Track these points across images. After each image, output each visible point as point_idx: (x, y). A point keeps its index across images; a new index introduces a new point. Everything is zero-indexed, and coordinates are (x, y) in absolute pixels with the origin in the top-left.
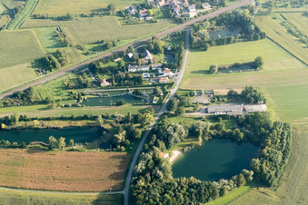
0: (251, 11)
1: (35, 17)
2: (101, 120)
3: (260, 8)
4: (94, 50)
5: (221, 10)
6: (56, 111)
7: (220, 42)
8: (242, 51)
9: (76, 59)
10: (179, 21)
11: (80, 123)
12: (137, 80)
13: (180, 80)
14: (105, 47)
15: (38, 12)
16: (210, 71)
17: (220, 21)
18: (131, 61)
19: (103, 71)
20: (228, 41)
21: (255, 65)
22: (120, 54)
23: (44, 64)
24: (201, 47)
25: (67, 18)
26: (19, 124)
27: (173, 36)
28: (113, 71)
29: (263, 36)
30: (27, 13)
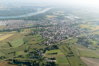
0: (58, 45)
1: (27, 44)
2: (30, 61)
3: (60, 44)
4: (34, 49)
6: (25, 59)
7: (52, 49)
8: (55, 51)
9: (31, 51)
10: (47, 46)
11: (27, 61)
12: (38, 55)
13: (44, 55)
14: (35, 49)
16: (49, 54)
17: (53, 46)
18: (38, 52)
19: (33, 53)
20: (53, 49)
21: (56, 53)
22: (37, 50)
23: (26, 51)
24: (49, 50)
25: (32, 44)
26: (18, 61)
27: (46, 48)
28: (35, 53)
29: (59, 49)
30: (27, 43)
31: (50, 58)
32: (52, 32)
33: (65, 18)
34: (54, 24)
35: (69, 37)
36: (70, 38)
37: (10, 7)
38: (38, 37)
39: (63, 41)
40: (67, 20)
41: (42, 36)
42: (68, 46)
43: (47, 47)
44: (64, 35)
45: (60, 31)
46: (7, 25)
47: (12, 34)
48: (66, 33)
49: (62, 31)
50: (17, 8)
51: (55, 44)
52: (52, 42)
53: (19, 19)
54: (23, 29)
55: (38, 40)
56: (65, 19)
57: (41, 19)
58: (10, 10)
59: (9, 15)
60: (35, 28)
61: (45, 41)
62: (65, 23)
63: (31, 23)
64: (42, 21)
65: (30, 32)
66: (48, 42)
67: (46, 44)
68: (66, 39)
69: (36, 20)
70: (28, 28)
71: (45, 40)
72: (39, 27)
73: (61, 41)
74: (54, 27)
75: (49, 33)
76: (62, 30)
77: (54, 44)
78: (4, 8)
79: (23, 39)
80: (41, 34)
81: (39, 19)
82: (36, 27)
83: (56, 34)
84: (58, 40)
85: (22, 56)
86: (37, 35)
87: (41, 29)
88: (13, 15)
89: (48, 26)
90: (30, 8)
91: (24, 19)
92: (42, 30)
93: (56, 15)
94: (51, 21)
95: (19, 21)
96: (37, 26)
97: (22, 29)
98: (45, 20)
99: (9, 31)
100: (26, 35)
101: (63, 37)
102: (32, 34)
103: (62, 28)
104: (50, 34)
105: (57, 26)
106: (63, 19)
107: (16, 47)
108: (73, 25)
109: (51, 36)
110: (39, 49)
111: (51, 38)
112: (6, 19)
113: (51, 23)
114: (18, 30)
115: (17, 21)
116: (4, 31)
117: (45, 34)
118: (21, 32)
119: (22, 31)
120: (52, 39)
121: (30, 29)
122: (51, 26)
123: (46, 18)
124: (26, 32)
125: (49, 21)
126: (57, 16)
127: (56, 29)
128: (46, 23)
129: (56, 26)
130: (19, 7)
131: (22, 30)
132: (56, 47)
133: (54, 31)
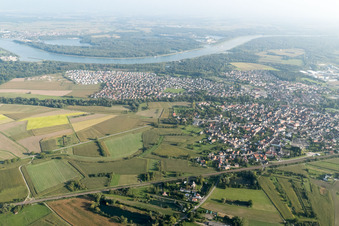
0: (259, 173)
1: (152, 153)
2: (151, 213)
3: (266, 172)
4: (170, 175)
5: (244, 169)
6: (135, 203)
7: (234, 186)
8: (243, 194)
9: (159, 178)
10: (218, 170)
11: (142, 212)
12: (181, 197)
13: (202, 201)
14: (175, 176)
15: (156, 152)
16: (221, 201)
17: (239, 174)
18: (184, 186)
19: (167, 188)
20: (239, 187)
21: (248, 204)
22: (180, 181)
23: (143, 177)
24: (222, 186)
25: (166, 157)
26: (115, 205)
27: (211, 177)
28: (172, 188)
29: (260, 188)
30: (150, 151)
31: (223, 215)
32: (244, 121)
33: (303, 76)
34: (257, 97)
35: (307, 148)
36: (311, 154)
37: (122, 28)
38: (190, 136)
39: (281, 161)
40: (310, 84)
41: (205, 132)
42: (298, 183)
43: (217, 173)
44: (287, 138)
45: (275, 124)
46: (103, 85)
47: (112, 116)
48: (299, 134)
49: (282, 122)
50: (142, 32)
51: (249, 168)
52: (239, 158)
53: (139, 68)
54: (147, 101)
55: (189, 147)
56: (303, 79)
57: (210, 72)
58: (118, 40)
59: (114, 55)
60: (185, 104)
61: (214, 151)
62: (298, 94)
63: (176, 86)
64: (214, 82)
65: (166, 116)
66: (222, 156)
67: (215, 165)
68: (295, 155)
69: (196, 75)
70: (165, 100)
71: (215, 148)
72: (200, 100)
73: (272, 158)
74: (255, 107)
75: (233, 126)
76: (285, 119)
77: (246, 166)
78: (103, 33)
79: (140, 134)
80: (202, 126)
81: (204, 72)
82: (191, 100)
83: (257, 130)
84: (264, 153)
85: (130, 192)
86: (189, 128)
87: (204, 107)
88: (124, 55)
89: (231, 100)
90: (180, 34)
91: (157, 70)
92: (208, 113)
93: (268, 64)
94: (247, 83)
95: (141, 74)
96: (196, 96)
97: (143, 101)
98: (225, 77)
99: (104, 103)
100: (153, 125)
101: (284, 148)
102: (172, 122)
103: (283, 113)
104: (237, 129)
105: (267, 101)
106: (293, 80)
107: (115, 158)
108: (332, 106)
109: (239, 138)
110: (187, 176)
111: (236, 143)
112: (101, 67)
113: (246, 89)
114: (131, 105)
115: (135, 74)
116: (91, 103)
117: (217, 129)
118: (141, 113)
119: (144, 108)
120: (241, 147)
121: (170, 105)
122: (243, 100)
123: (229, 70)
124: (154, 112)
125: (237, 81)
126: (273, 65)
127: (259, 115)
128: (227, 89)
129: (260, 104)
130: (147, 30)
131: (144, 105)
132: (248, 180)
133: (251, 120)
